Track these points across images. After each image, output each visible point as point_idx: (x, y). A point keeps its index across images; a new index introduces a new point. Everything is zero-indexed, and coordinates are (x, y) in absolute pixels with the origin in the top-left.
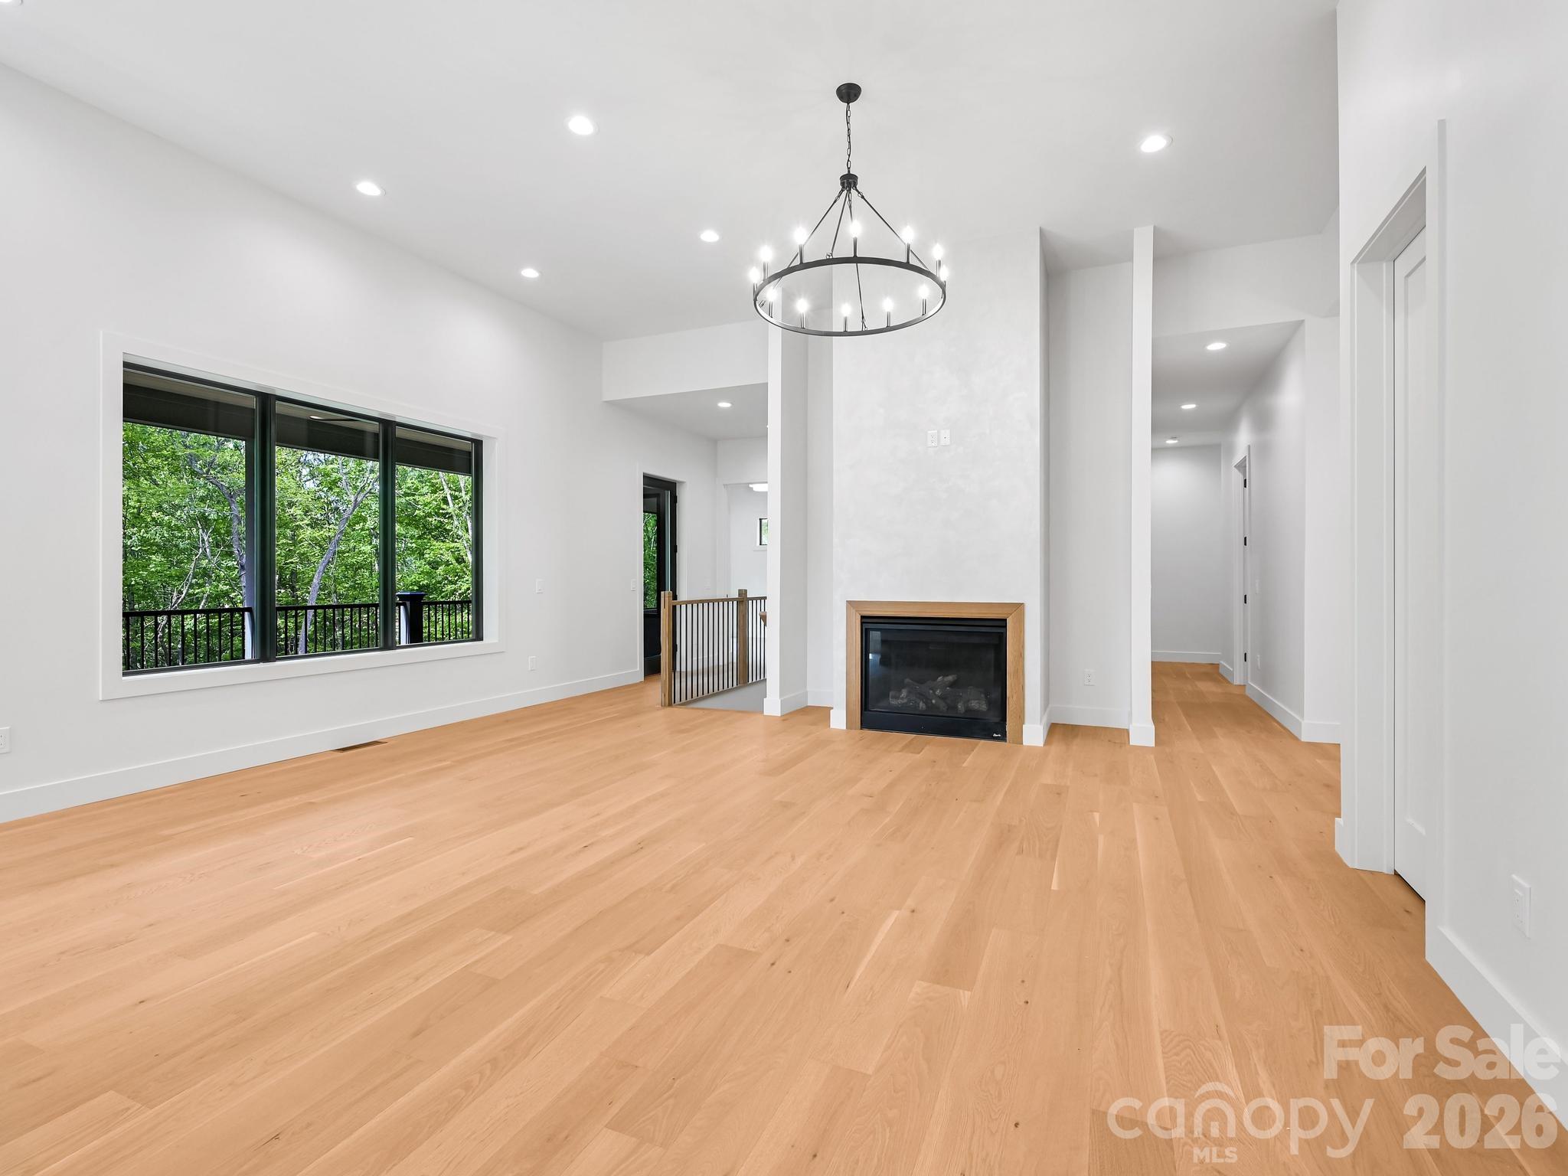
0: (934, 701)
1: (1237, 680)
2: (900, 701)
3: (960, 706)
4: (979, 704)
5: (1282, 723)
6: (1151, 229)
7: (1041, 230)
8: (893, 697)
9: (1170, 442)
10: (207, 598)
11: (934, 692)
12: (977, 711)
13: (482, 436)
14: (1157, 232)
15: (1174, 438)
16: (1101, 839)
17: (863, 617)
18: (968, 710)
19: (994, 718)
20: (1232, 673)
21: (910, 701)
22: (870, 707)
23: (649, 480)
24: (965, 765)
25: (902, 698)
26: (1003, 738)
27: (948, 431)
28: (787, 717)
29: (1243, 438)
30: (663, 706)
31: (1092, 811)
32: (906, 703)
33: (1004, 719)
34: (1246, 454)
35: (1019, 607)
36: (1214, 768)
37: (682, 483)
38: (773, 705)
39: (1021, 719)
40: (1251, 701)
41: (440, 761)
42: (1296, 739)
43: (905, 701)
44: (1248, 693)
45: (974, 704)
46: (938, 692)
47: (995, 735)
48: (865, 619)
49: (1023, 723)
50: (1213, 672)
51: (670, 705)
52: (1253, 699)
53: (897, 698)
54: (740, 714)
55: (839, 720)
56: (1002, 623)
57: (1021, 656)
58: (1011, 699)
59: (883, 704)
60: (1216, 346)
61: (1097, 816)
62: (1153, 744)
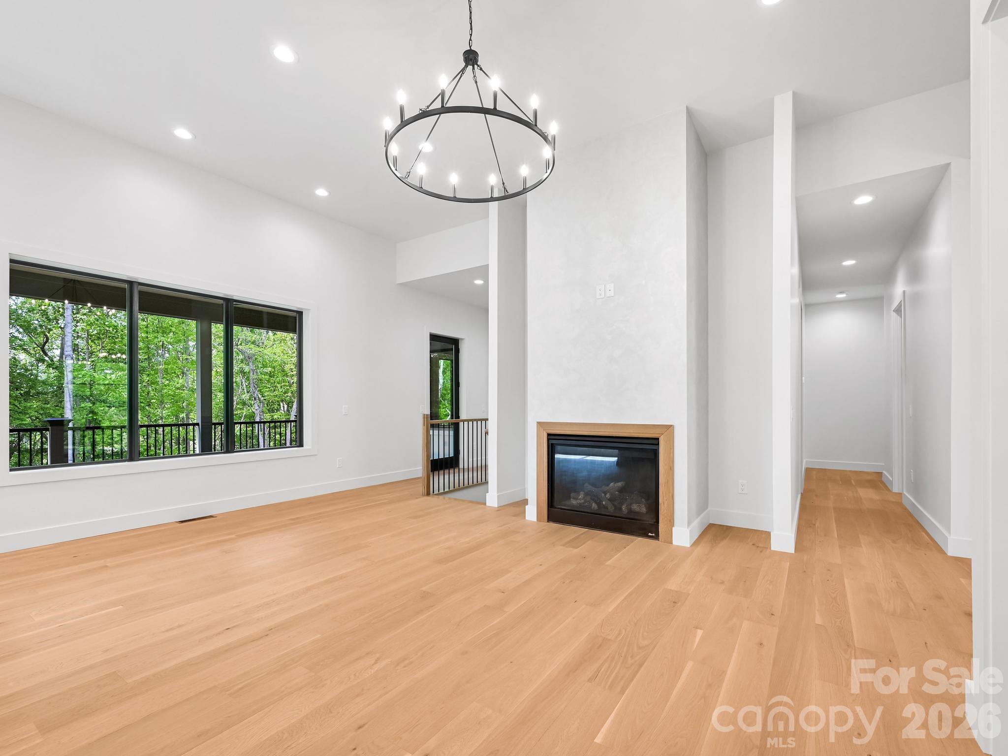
0: (604, 503)
1: (896, 489)
2: (579, 501)
3: (624, 508)
4: (640, 508)
5: (932, 535)
6: (791, 93)
7: (687, 108)
8: (574, 498)
9: (840, 296)
10: (245, 416)
11: (605, 495)
12: (638, 513)
13: (302, 309)
14: (796, 97)
15: (841, 292)
16: (689, 665)
17: (549, 435)
18: (630, 511)
19: (649, 520)
20: (891, 482)
21: (585, 501)
22: (555, 504)
23: (434, 338)
24: (608, 563)
25: (580, 499)
26: (657, 537)
27: (612, 285)
28: (500, 508)
29: (900, 288)
30: (423, 495)
31: (697, 628)
32: (583, 503)
33: (658, 522)
34: (902, 298)
35: (670, 428)
36: (846, 581)
37: (462, 339)
38: (492, 499)
39: (671, 523)
40: (906, 509)
41: (229, 534)
42: (942, 552)
43: (582, 501)
44: (904, 502)
45: (635, 507)
46: (608, 496)
47: (650, 534)
48: (550, 436)
49: (673, 526)
50: (876, 481)
51: (428, 494)
52: (908, 507)
53: (576, 499)
54: (470, 504)
55: (532, 513)
56: (655, 441)
57: (671, 469)
58: (662, 505)
59: (567, 503)
60: (863, 200)
61: (700, 633)
62: (791, 550)
